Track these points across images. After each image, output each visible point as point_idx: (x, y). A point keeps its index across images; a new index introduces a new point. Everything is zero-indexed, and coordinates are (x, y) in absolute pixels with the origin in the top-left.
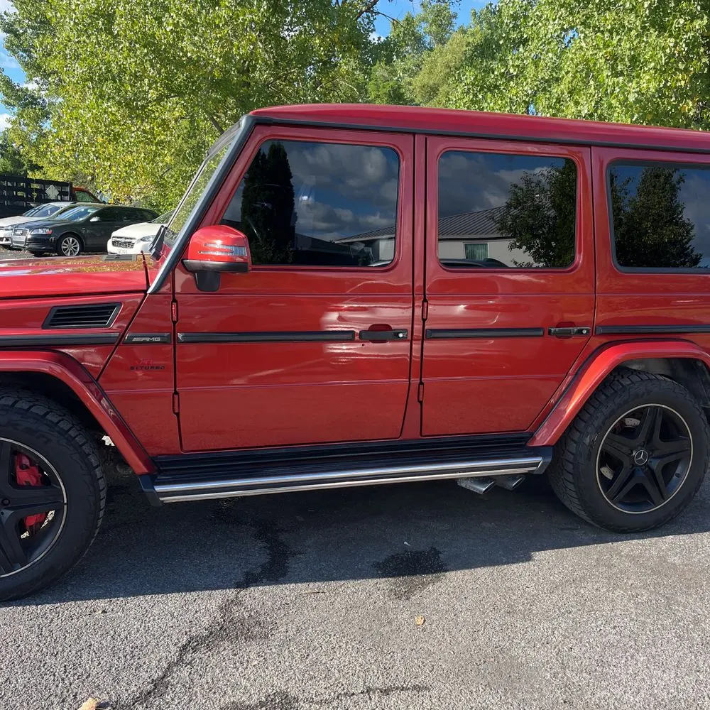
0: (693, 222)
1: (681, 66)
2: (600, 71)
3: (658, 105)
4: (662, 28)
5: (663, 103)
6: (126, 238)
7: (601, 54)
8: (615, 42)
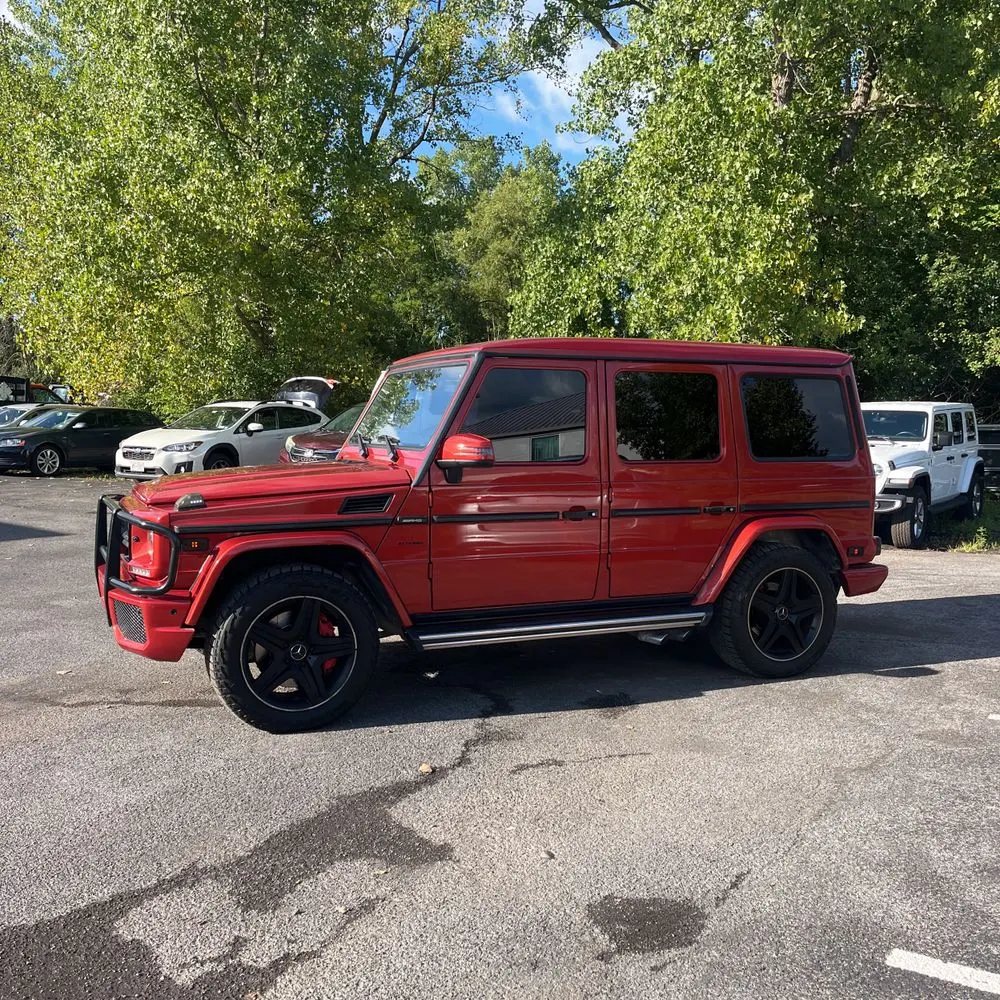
0: (813, 413)
1: (789, 244)
2: (702, 248)
3: (768, 286)
4: (766, 202)
5: (773, 284)
6: (142, 448)
7: (701, 229)
8: (715, 216)
